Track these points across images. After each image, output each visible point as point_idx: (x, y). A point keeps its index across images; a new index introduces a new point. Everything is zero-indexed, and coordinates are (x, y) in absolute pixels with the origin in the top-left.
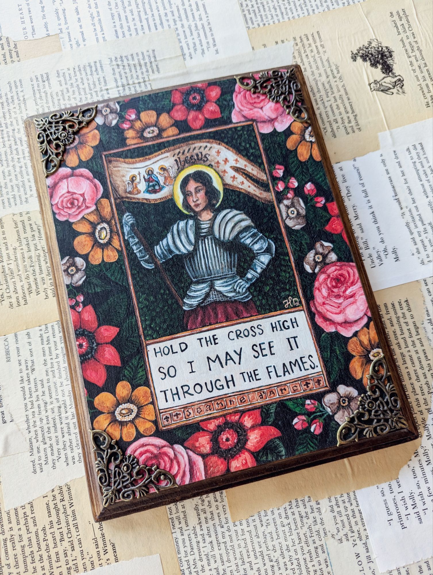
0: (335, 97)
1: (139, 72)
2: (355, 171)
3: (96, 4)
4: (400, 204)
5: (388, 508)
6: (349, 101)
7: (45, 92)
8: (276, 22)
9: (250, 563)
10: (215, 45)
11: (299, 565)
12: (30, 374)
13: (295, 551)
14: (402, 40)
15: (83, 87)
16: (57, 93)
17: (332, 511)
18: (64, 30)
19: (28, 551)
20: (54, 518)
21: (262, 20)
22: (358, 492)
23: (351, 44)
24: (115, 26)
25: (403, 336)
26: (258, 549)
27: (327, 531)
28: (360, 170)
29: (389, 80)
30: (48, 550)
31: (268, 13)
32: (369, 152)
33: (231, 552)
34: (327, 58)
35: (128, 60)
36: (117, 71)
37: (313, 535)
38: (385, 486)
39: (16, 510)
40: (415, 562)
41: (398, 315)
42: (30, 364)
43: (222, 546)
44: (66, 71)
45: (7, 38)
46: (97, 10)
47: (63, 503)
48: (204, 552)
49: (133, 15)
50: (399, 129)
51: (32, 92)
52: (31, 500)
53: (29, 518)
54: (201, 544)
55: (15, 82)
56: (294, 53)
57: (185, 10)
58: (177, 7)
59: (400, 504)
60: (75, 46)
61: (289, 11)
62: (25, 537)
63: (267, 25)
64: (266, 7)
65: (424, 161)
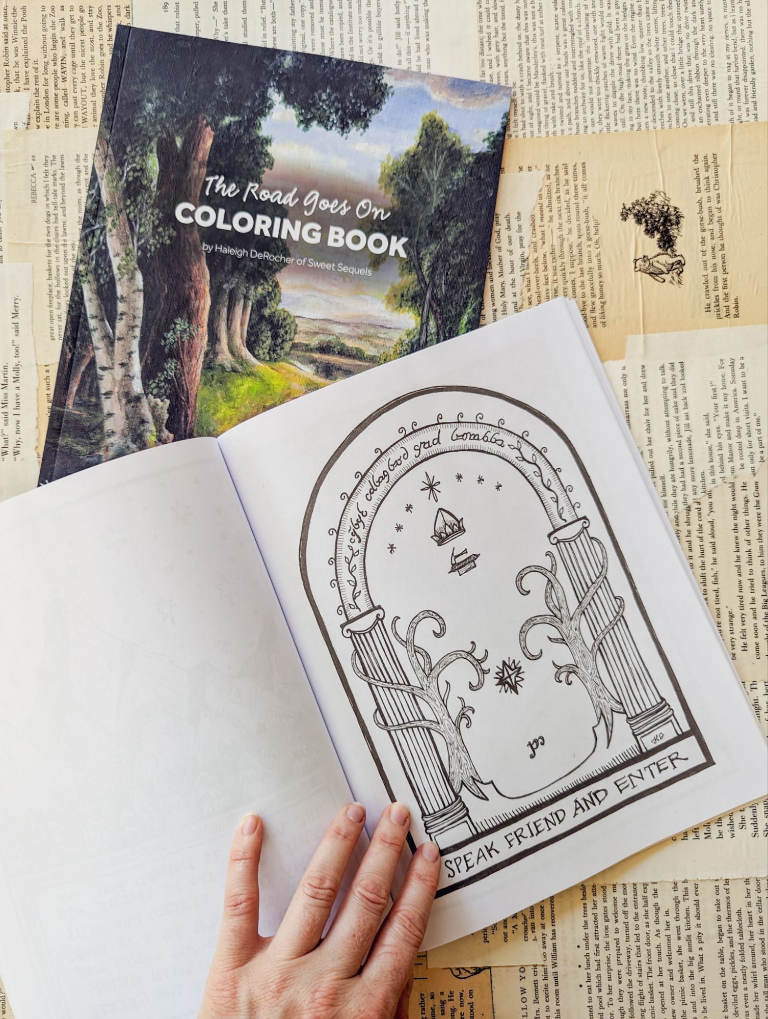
0: (582, 269)
8: (528, 135)
14: (700, 202)
23: (626, 192)
34: (586, 208)
50: (658, 335)
61: (550, 121)
63: (513, 137)
64: (519, 108)
65: (680, 389)
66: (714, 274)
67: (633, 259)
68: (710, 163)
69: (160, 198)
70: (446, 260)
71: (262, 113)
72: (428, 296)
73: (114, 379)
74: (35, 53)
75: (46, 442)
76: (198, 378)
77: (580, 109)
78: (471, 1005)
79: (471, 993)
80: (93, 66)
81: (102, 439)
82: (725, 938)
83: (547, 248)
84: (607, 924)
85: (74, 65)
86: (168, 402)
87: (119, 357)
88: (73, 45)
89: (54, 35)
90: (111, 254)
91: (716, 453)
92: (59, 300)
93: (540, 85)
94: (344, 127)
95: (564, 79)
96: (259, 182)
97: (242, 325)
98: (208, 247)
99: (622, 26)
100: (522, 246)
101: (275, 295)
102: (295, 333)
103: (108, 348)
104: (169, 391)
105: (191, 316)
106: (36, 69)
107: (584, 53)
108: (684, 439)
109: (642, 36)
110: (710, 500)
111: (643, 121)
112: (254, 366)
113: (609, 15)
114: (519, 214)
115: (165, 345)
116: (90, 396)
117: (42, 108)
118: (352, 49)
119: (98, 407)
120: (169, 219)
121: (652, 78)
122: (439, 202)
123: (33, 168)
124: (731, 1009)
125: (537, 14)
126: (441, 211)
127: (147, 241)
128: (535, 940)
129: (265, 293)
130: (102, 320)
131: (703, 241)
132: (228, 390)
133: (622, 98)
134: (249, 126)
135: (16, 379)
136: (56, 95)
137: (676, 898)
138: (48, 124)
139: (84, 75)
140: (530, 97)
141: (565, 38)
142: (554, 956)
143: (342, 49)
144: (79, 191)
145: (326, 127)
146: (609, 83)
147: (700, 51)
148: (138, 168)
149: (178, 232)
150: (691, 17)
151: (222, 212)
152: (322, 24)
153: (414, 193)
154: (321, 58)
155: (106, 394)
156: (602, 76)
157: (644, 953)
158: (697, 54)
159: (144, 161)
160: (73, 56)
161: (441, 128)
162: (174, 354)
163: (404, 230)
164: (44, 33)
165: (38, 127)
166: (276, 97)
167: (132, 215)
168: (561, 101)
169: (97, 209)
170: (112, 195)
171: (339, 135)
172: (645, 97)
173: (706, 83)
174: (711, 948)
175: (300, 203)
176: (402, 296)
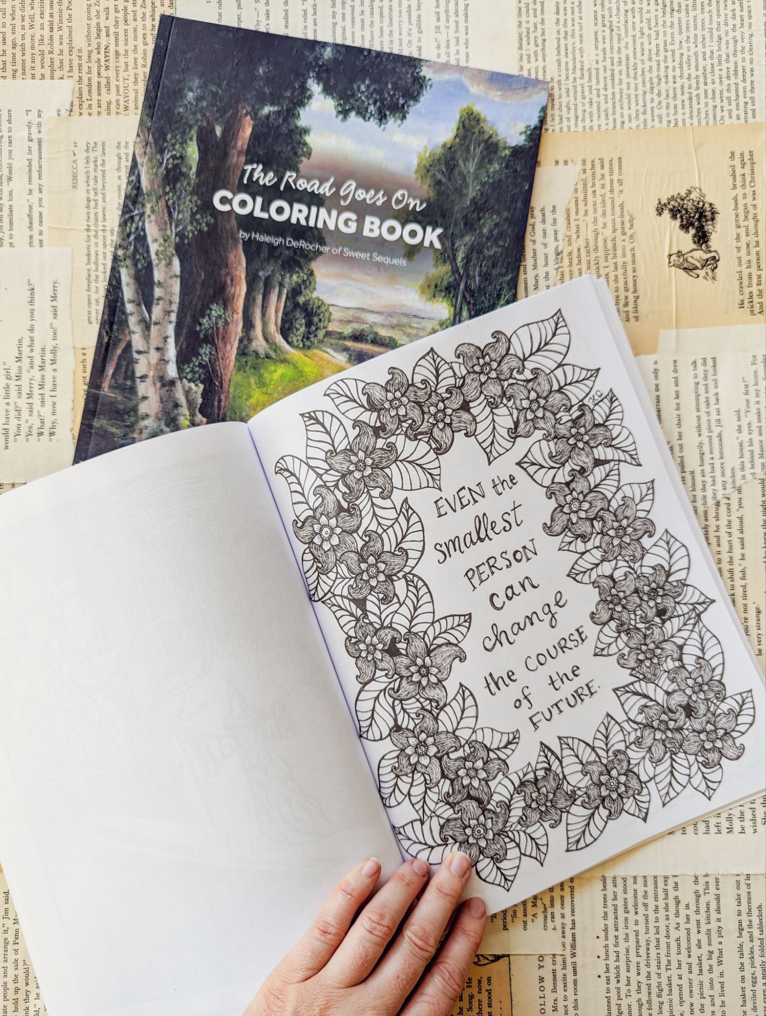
0: (616, 264)
6: (635, 274)
8: (565, 129)
14: (736, 199)
23: (662, 188)
32: (640, 354)
34: (621, 202)
50: (691, 330)
56: (576, 184)
61: (587, 116)
63: (550, 131)
64: (556, 102)
65: (711, 385)
66: (748, 271)
67: (667, 253)
68: (746, 160)
69: (198, 185)
70: (480, 252)
71: (302, 104)
72: (462, 286)
73: (149, 363)
74: (80, 41)
75: (82, 424)
76: (232, 364)
77: (618, 105)
78: (489, 992)
79: (489, 980)
80: (136, 55)
81: (137, 422)
82: (745, 933)
83: (581, 242)
84: (626, 915)
85: (117, 54)
86: (202, 386)
87: (155, 341)
88: (117, 34)
89: (98, 24)
90: (149, 239)
91: (746, 449)
92: (97, 285)
93: (578, 80)
94: (382, 118)
95: (602, 75)
96: (297, 171)
97: (277, 312)
98: (245, 234)
99: (661, 22)
100: (556, 239)
101: (310, 283)
102: (329, 321)
103: (144, 332)
104: (203, 376)
105: (226, 303)
106: (80, 57)
107: (623, 50)
108: (715, 434)
109: (681, 33)
110: (740, 496)
111: (680, 117)
112: (287, 353)
113: (648, 12)
114: (554, 207)
115: (201, 331)
116: (125, 378)
117: (85, 96)
118: (391, 42)
119: (133, 390)
120: (207, 206)
121: (690, 75)
122: (474, 194)
123: (75, 155)
124: (750, 1004)
125: (576, 9)
126: (476, 203)
127: (185, 228)
128: (555, 929)
129: (300, 281)
130: (139, 305)
131: (738, 238)
132: (261, 376)
133: (659, 94)
134: (288, 115)
135: (54, 362)
136: (99, 83)
137: (696, 892)
138: (90, 111)
139: (126, 64)
140: (568, 91)
141: (603, 34)
142: (573, 946)
143: (382, 42)
144: (119, 178)
145: (364, 118)
146: (647, 79)
147: (739, 48)
148: (178, 155)
149: (216, 219)
150: (730, 15)
151: (259, 200)
152: (362, 17)
153: (450, 185)
154: (360, 50)
155: (141, 377)
156: (639, 72)
157: (663, 945)
158: (735, 51)
159: (183, 148)
160: (117, 45)
161: (478, 120)
162: (209, 339)
163: (439, 222)
164: (89, 22)
165: (81, 114)
166: (315, 87)
167: (170, 202)
168: (598, 96)
169: (137, 195)
170: (152, 182)
171: (377, 126)
172: (683, 93)
173: (744, 80)
174: (730, 943)
175: (337, 193)
176: (436, 286)
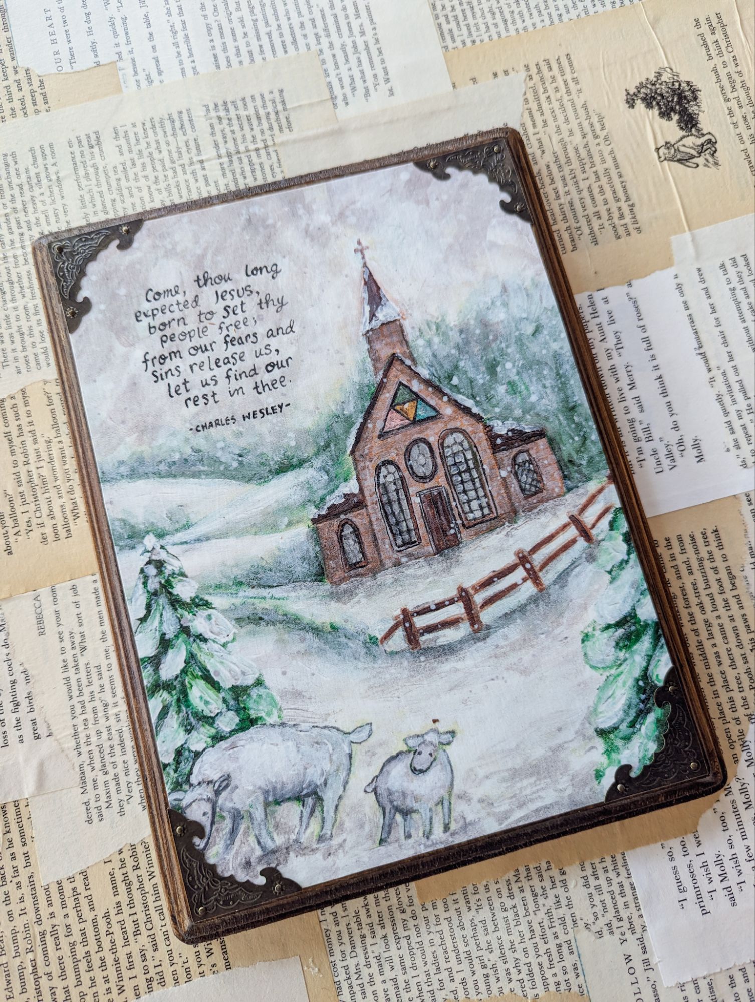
0: (596, 173)
1: (257, 130)
2: (631, 304)
3: (180, 7)
4: (707, 361)
5: (679, 881)
6: (621, 180)
7: (94, 166)
8: (495, 37)
9: (450, 970)
10: (387, 80)
11: (530, 973)
12: (79, 655)
13: (525, 951)
14: (715, 70)
15: (160, 157)
16: (115, 167)
17: (587, 885)
18: (125, 55)
19: (80, 951)
20: (123, 898)
21: (470, 34)
22: (629, 855)
23: (626, 76)
24: (213, 47)
25: (708, 592)
26: (462, 948)
27: (578, 918)
28: (640, 303)
29: (691, 141)
30: (113, 949)
31: (480, 20)
32: (654, 271)
33: (418, 953)
34: (583, 102)
35: (237, 108)
36: (218, 128)
37: (553, 925)
38: (675, 843)
39: (59, 883)
40: (724, 969)
41: (701, 555)
42: (77, 639)
43: (404, 942)
44: (129, 127)
45: (27, 70)
46: (183, 18)
47: (138, 872)
48: (373, 952)
49: (244, 26)
50: (707, 230)
51: (72, 166)
52: (84, 867)
53: (81, 898)
54: (369, 940)
55: (41, 148)
56: (525, 94)
57: (335, 16)
58: (322, 10)
59: (700, 873)
60: (144, 83)
61: (517, 17)
62: (76, 928)
63: (478, 42)
64: (477, 10)
65: (751, 286)
68: (714, 24)
83: (548, 158)
131: (731, 113)
